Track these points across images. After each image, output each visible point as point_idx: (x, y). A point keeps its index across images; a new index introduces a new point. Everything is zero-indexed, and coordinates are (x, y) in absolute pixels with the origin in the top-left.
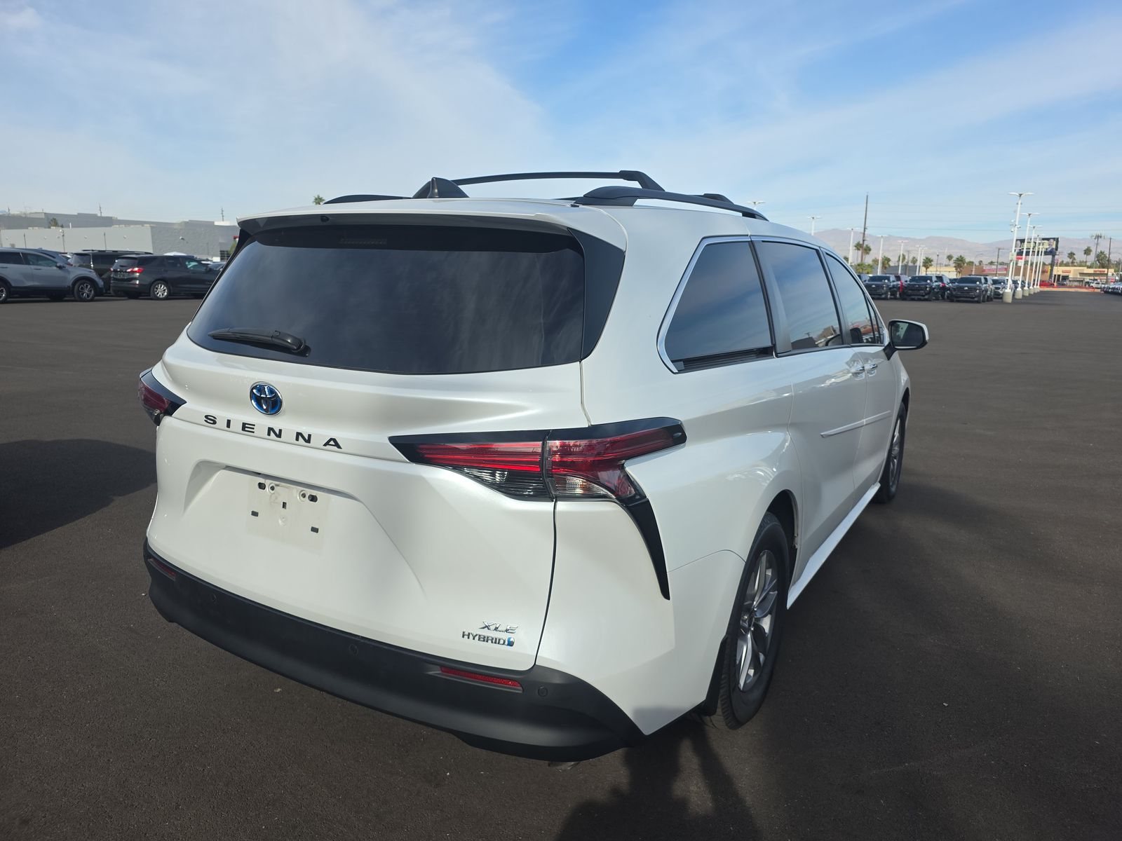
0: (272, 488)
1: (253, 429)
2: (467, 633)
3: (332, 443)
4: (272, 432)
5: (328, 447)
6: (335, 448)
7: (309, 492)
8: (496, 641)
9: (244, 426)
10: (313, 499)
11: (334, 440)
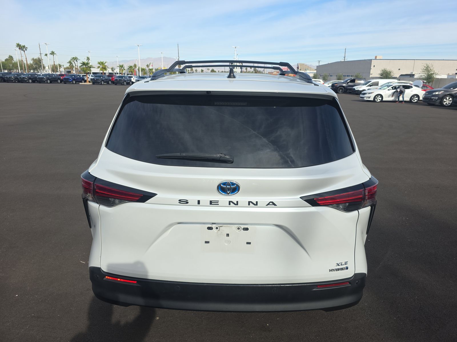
0: (217, 228)
1: (218, 203)
2: (331, 270)
3: (271, 204)
4: (231, 203)
5: (269, 206)
6: (273, 206)
7: (243, 227)
8: (342, 269)
9: (211, 202)
10: (247, 229)
11: (272, 202)
